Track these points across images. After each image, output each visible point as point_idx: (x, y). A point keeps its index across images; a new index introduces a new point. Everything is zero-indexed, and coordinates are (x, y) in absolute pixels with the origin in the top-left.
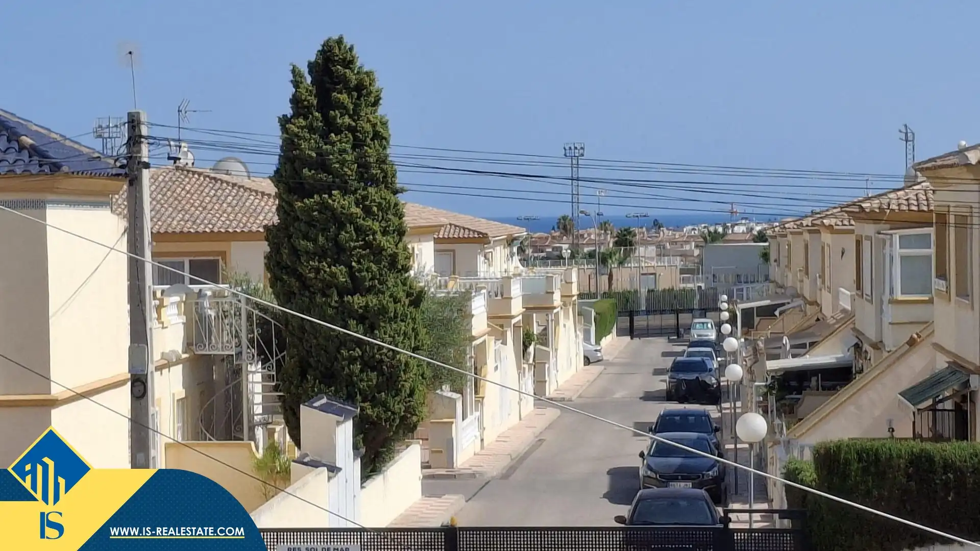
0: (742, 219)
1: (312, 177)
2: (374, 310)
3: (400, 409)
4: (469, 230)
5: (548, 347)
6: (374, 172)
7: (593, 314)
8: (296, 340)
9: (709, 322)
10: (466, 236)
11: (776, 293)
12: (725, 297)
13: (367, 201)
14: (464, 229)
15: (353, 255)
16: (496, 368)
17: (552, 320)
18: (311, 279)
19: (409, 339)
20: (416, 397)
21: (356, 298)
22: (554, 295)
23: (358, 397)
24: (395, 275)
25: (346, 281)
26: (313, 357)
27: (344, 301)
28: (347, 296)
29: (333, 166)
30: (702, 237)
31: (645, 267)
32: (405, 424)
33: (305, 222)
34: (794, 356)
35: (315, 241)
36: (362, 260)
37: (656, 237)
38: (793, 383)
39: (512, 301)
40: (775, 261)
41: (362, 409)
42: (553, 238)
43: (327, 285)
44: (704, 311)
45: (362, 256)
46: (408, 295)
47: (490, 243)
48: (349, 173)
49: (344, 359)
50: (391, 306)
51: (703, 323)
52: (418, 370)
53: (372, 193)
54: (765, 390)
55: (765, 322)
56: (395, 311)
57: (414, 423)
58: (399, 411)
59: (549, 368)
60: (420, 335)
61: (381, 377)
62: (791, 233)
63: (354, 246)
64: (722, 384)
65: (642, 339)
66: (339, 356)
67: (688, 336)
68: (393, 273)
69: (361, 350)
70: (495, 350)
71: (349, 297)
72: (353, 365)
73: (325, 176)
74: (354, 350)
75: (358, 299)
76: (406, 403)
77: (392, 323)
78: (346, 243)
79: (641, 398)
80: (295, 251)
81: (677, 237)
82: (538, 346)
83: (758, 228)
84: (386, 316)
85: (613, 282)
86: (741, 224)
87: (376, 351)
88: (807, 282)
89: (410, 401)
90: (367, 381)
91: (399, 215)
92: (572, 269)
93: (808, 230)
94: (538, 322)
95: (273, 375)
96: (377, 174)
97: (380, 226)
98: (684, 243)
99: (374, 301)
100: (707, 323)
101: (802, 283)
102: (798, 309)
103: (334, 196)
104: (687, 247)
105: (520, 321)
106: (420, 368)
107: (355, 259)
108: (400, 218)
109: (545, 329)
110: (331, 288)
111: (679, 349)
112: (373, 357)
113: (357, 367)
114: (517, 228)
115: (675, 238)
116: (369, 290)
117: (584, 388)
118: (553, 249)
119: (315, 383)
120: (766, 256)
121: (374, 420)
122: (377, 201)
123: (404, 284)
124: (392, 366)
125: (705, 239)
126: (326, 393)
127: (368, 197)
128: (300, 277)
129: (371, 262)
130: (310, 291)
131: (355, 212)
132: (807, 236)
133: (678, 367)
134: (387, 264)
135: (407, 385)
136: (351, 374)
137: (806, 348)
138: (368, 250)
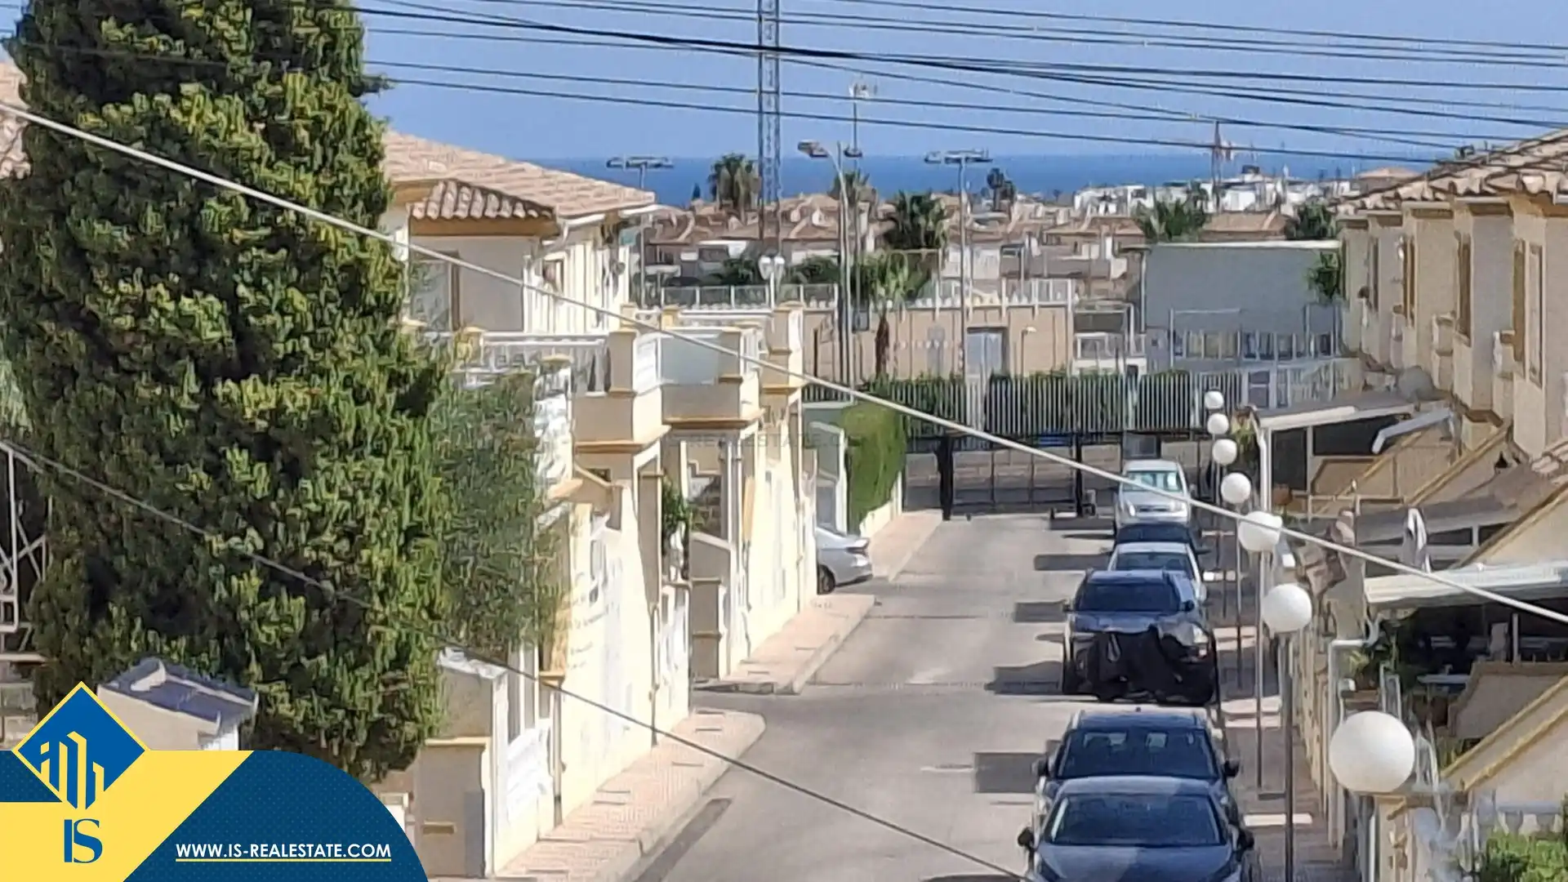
0: (1245, 171)
1: (127, 44)
2: (299, 420)
3: (370, 700)
4: (500, 196)
5: (725, 538)
6: (301, 31)
7: (843, 445)
8: (76, 505)
9: (1170, 466)
10: (490, 213)
11: (1366, 387)
12: (1216, 398)
13: (281, 113)
14: (485, 192)
15: (242, 266)
16: (594, 594)
17: (735, 461)
18: (121, 332)
19: (395, 504)
20: (412, 668)
21: (248, 386)
22: (743, 387)
23: (255, 668)
24: (358, 323)
25: (222, 340)
26: (125, 552)
27: (216, 397)
28: (224, 381)
29: (183, 14)
30: (1138, 222)
31: (975, 309)
32: (382, 745)
33: (106, 171)
34: (1437, 566)
35: (134, 224)
36: (265, 281)
37: (1000, 221)
38: (1441, 642)
39: (637, 401)
40: (1363, 293)
41: (265, 701)
42: (700, 220)
43: (168, 353)
44: (1154, 438)
45: (265, 269)
46: (395, 379)
47: (558, 234)
48: (231, 32)
49: (214, 561)
50: (348, 410)
51: (1154, 473)
52: (421, 593)
53: (294, 90)
54: (1365, 660)
55: (1337, 468)
56: (358, 427)
57: (406, 742)
58: (366, 708)
59: (727, 597)
60: (426, 493)
61: (316, 613)
62: (1416, 213)
63: (243, 242)
64: (1219, 647)
65: (974, 518)
66: (198, 551)
67: (1109, 510)
68: (351, 318)
69: (261, 534)
70: (592, 543)
71: (229, 383)
72: (240, 578)
73: (165, 42)
74: (243, 535)
75: (255, 390)
76: (386, 685)
77: (350, 459)
78: (220, 233)
79: (989, 687)
80: (76, 253)
81: (1060, 221)
82: (696, 535)
83: (1295, 197)
84: (334, 439)
85: (890, 351)
86: (1242, 184)
87: (303, 537)
88: (1464, 356)
89: (396, 681)
90: (280, 623)
91: (369, 152)
92: (788, 312)
93: (1471, 206)
94: (692, 466)
95: (11, 605)
96: (308, 36)
97: (317, 184)
98: (1079, 239)
99: (300, 395)
100: (1166, 473)
101: (1446, 359)
102: (1438, 433)
103: (188, 98)
104: (1089, 252)
105: (655, 460)
106: (424, 587)
107: (248, 277)
108: (373, 162)
109: (716, 485)
110: (178, 357)
111: (1092, 547)
112: (296, 553)
113: (249, 585)
114: (629, 191)
115: (1055, 226)
116: (285, 366)
117: (824, 655)
118: (701, 252)
119: (132, 626)
120: (1329, 280)
121: (295, 730)
122: (310, 113)
123: (383, 350)
124: (347, 580)
125: (1147, 228)
126: (161, 655)
127: (284, 101)
128: (89, 326)
129: (295, 285)
130: (117, 367)
131: (247, 145)
132: (1465, 222)
133: (1093, 599)
134: (335, 292)
135: (390, 634)
136: (232, 604)
137: (1470, 542)
138: (283, 252)
